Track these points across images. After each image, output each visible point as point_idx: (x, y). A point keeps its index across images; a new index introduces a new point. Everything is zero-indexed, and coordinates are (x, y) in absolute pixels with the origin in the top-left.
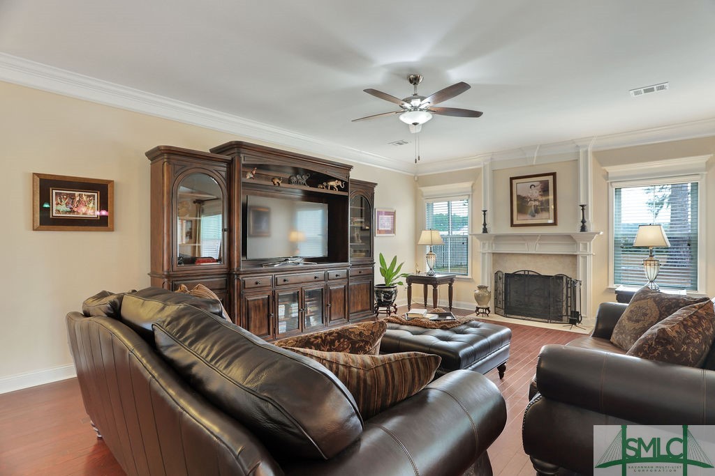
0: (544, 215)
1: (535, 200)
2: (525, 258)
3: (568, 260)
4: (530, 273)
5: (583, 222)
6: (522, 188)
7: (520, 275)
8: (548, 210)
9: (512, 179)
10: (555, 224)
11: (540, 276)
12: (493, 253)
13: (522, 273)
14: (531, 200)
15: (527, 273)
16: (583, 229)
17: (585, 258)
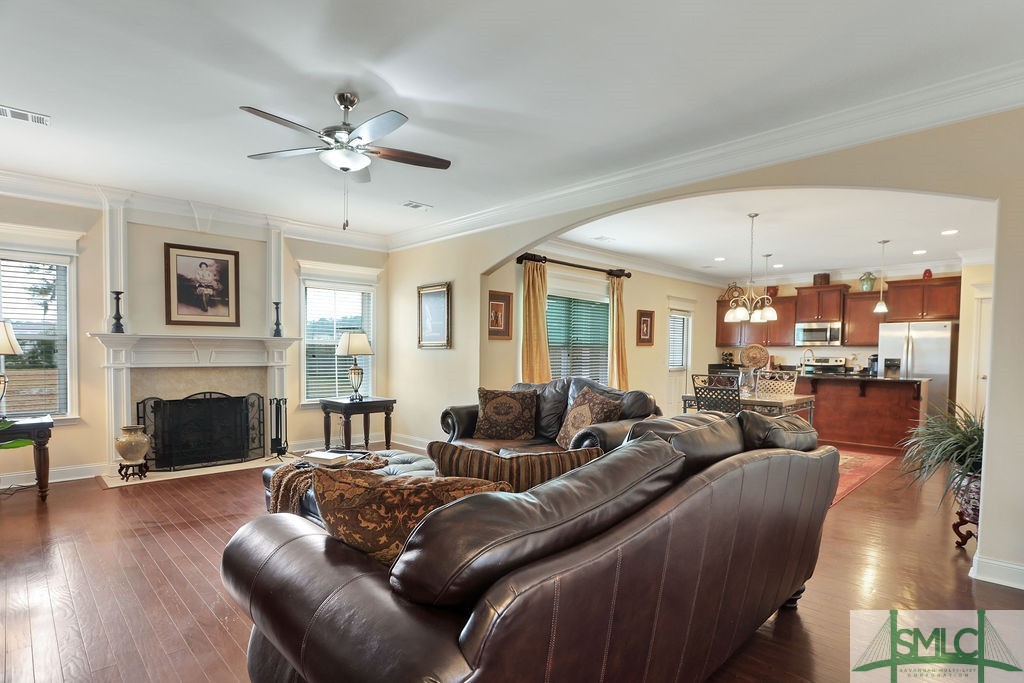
0: (221, 309)
1: (208, 287)
2: (192, 375)
3: (254, 374)
4: (214, 396)
5: (278, 324)
6: (186, 265)
7: (198, 400)
8: (226, 304)
9: (168, 247)
10: (237, 324)
11: (228, 398)
12: (131, 368)
13: (202, 396)
14: (200, 286)
15: (208, 396)
16: (278, 333)
17: (281, 369)
